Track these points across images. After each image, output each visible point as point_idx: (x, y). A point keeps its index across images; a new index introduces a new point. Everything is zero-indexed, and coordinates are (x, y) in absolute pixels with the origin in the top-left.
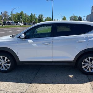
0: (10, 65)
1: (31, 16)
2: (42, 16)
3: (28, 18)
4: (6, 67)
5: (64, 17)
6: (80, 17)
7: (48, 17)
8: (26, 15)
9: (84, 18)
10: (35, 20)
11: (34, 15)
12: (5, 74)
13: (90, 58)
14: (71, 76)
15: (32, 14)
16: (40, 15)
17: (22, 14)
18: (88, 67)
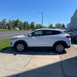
0: (23, 48)
1: (25, 23)
2: (34, 23)
3: (23, 25)
4: (21, 49)
5: (51, 24)
7: (38, 24)
8: (21, 22)
10: (28, 26)
11: (28, 22)
13: (59, 45)
14: (51, 53)
15: (26, 21)
16: (32, 22)
17: (18, 21)
18: (59, 49)
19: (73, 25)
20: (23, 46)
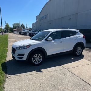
4: (39, 61)
6: (22, 24)
9: (27, 26)
19: (40, 25)
20: (41, 56)
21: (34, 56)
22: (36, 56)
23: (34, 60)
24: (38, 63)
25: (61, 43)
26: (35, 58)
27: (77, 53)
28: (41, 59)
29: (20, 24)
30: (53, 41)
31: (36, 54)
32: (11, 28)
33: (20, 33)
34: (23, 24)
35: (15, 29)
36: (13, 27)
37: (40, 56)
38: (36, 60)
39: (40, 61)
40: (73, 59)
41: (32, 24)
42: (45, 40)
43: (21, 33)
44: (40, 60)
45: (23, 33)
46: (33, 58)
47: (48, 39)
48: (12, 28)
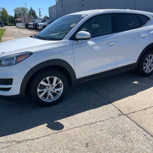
6: (31, 8)
9: (40, 12)
12: (59, 106)
19: (64, 10)
20: (61, 82)
21: (42, 83)
22: (46, 81)
23: (41, 93)
24: (53, 99)
25: (111, 45)
26: (44, 87)
27: (145, 69)
28: (61, 89)
29: (27, 9)
30: (90, 42)
31: (48, 78)
32: (12, 17)
33: (27, 27)
34: (33, 9)
35: (18, 19)
36: (16, 14)
37: (57, 82)
38: (46, 93)
39: (60, 95)
40: (136, 82)
41: (49, 8)
42: (70, 39)
43: (29, 26)
44: (58, 92)
45: (32, 27)
46: (40, 88)
47: (77, 37)
48: (14, 16)
